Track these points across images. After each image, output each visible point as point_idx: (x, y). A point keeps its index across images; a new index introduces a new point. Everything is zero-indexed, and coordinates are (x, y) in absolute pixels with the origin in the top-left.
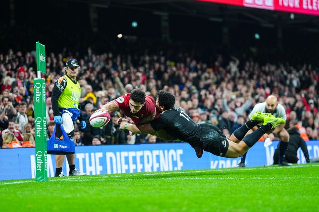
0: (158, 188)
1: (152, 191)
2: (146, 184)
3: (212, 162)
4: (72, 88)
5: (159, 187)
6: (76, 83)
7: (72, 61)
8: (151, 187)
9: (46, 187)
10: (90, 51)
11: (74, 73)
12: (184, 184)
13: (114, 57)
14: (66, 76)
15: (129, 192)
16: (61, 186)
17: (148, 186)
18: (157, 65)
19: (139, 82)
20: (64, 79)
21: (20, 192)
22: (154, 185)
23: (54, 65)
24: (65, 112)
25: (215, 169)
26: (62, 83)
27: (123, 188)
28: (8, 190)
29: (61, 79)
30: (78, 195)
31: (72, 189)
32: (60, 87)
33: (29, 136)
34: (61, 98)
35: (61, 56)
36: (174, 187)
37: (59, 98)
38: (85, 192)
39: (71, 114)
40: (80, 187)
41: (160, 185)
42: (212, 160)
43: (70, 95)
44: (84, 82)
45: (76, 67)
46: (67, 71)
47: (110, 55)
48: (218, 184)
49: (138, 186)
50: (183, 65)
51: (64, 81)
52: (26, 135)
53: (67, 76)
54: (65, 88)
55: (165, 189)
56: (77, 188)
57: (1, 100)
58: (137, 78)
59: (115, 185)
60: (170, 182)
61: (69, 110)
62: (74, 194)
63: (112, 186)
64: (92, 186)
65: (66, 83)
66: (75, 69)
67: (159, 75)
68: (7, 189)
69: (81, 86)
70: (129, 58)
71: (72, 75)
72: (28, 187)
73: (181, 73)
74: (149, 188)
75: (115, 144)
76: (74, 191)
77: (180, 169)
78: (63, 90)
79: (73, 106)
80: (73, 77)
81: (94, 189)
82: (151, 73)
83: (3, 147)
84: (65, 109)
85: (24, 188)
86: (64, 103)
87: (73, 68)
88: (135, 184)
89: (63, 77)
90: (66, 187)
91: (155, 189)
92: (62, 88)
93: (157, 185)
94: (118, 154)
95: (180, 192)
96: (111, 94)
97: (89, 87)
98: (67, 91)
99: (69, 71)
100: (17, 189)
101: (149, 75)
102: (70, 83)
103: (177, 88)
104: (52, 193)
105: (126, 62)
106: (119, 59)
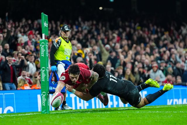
0: (129, 119)
1: (125, 121)
2: (120, 116)
3: (168, 100)
4: (65, 46)
5: (130, 118)
6: (68, 42)
7: (65, 27)
8: (124, 118)
9: (49, 118)
10: (80, 19)
11: (66, 35)
12: (148, 116)
13: (97, 24)
14: (60, 37)
15: (108, 122)
16: (59, 117)
17: (122, 117)
18: (128, 29)
19: (115, 41)
20: (59, 40)
21: (30, 121)
22: (127, 117)
23: (54, 29)
24: (59, 63)
25: (171, 105)
26: (58, 42)
27: (104, 118)
28: (22, 120)
29: (57, 39)
30: (72, 123)
31: (67, 119)
32: (56, 45)
33: (36, 81)
34: (57, 53)
35: (59, 23)
36: (141, 118)
37: (56, 53)
38: (76, 121)
39: (64, 65)
40: (73, 117)
41: (131, 117)
42: (168, 99)
43: (63, 51)
44: (75, 42)
45: (68, 31)
46: (62, 34)
47: (95, 22)
48: (173, 116)
49: (114, 117)
50: (146, 30)
51: (59, 41)
52: (34, 80)
53: (62, 37)
54: (59, 45)
55: (134, 120)
56: (71, 118)
57: (16, 55)
58: (114, 38)
59: (98, 117)
60: (138, 115)
61: (62, 61)
62: (68, 123)
63: (96, 117)
64: (81, 117)
65: (61, 42)
66: (67, 33)
67: (129, 37)
68: (21, 118)
69: (73, 45)
70: (108, 24)
71: (65, 37)
72: (35, 118)
73: (146, 36)
74: (123, 119)
76: (69, 121)
78: (58, 47)
79: (66, 59)
80: (66, 38)
81: (83, 119)
82: (124, 35)
83: (18, 89)
84: (60, 61)
85: (34, 119)
86: (60, 56)
87: (66, 32)
88: (113, 116)
89: (59, 38)
90: (62, 117)
91: (127, 119)
92: (58, 46)
93: (128, 117)
95: (145, 122)
96: (95, 50)
97: (79, 45)
98: (61, 48)
99: (63, 34)
100: (28, 119)
101: (122, 36)
102: (63, 42)
103: (142, 45)
104: (53, 122)
105: (105, 27)
106: (100, 25)
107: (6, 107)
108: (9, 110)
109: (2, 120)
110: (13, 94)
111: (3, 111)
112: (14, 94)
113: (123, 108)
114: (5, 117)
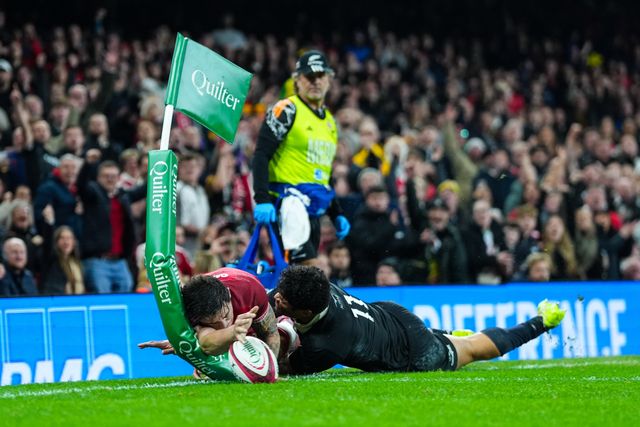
0: (558, 404)
1: (543, 412)
2: (524, 393)
4: (310, 129)
5: (562, 402)
6: (322, 117)
7: (312, 58)
8: (540, 401)
9: (255, 397)
10: (373, 30)
11: (316, 89)
12: (630, 395)
13: (438, 49)
14: (294, 99)
15: (478, 413)
16: (295, 395)
17: (531, 397)
18: (552, 67)
20: (288, 106)
21: (187, 409)
22: (549, 396)
23: (273, 67)
24: (289, 194)
26: (283, 117)
27: (462, 401)
28: (154, 404)
29: (281, 105)
30: (341, 418)
31: (325, 403)
32: (277, 126)
33: (209, 259)
34: (279, 156)
35: (292, 45)
36: (603, 402)
37: (275, 156)
38: (359, 411)
39: (306, 199)
40: (345, 397)
41: (565, 395)
43: (303, 148)
44: (351, 113)
45: (320, 75)
46: (300, 84)
47: (428, 42)
49: (502, 396)
50: (623, 69)
51: (288, 111)
52: (200, 259)
53: (299, 97)
54: (289, 128)
55: (578, 407)
56: (338, 400)
59: (442, 395)
60: (591, 389)
61: (301, 188)
62: (328, 416)
63: (433, 395)
64: (378, 395)
65: (293, 117)
66: (318, 81)
67: (557, 97)
68: (154, 399)
69: (345, 125)
70: (477, 49)
71: (311, 96)
72: (206, 397)
73: (623, 92)
74: (534, 403)
75: (439, 282)
76: (330, 409)
77: (616, 352)
78: (285, 136)
79: (310, 178)
80: (315, 101)
81: (385, 404)
82: (538, 89)
83: (140, 289)
84: (291, 186)
85: (199, 400)
86: (289, 168)
87: (312, 77)
88: (495, 393)
89: (286, 102)
90: (307, 396)
91: (549, 405)
92: (282, 129)
93: (555, 397)
94: (446, 309)
95: (621, 416)
96: (427, 142)
97: (370, 125)
98: (297, 137)
99: (303, 84)
100: (179, 401)
101: (531, 91)
102: (305, 117)
103: (608, 125)
104: (273, 412)
105: (469, 57)
106: (449, 51)
107: (97, 357)
108: (108, 370)
109: (82, 403)
110: (123, 310)
111: (85, 371)
112: (124, 307)
113: (533, 362)
114: (94, 392)
